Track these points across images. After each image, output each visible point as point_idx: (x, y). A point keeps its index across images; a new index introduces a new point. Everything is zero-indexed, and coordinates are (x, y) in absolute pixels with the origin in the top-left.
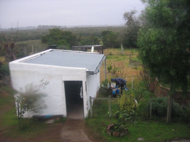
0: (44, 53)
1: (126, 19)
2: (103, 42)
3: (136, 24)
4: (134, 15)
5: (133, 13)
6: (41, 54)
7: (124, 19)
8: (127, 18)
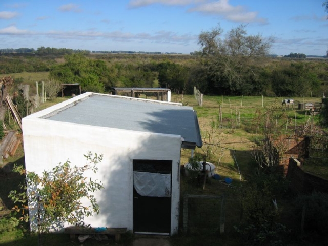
0: (80, 100)
1: (203, 44)
2: (159, 81)
3: (221, 53)
4: (217, 36)
5: (216, 34)
6: (75, 102)
7: (200, 44)
8: (205, 43)
